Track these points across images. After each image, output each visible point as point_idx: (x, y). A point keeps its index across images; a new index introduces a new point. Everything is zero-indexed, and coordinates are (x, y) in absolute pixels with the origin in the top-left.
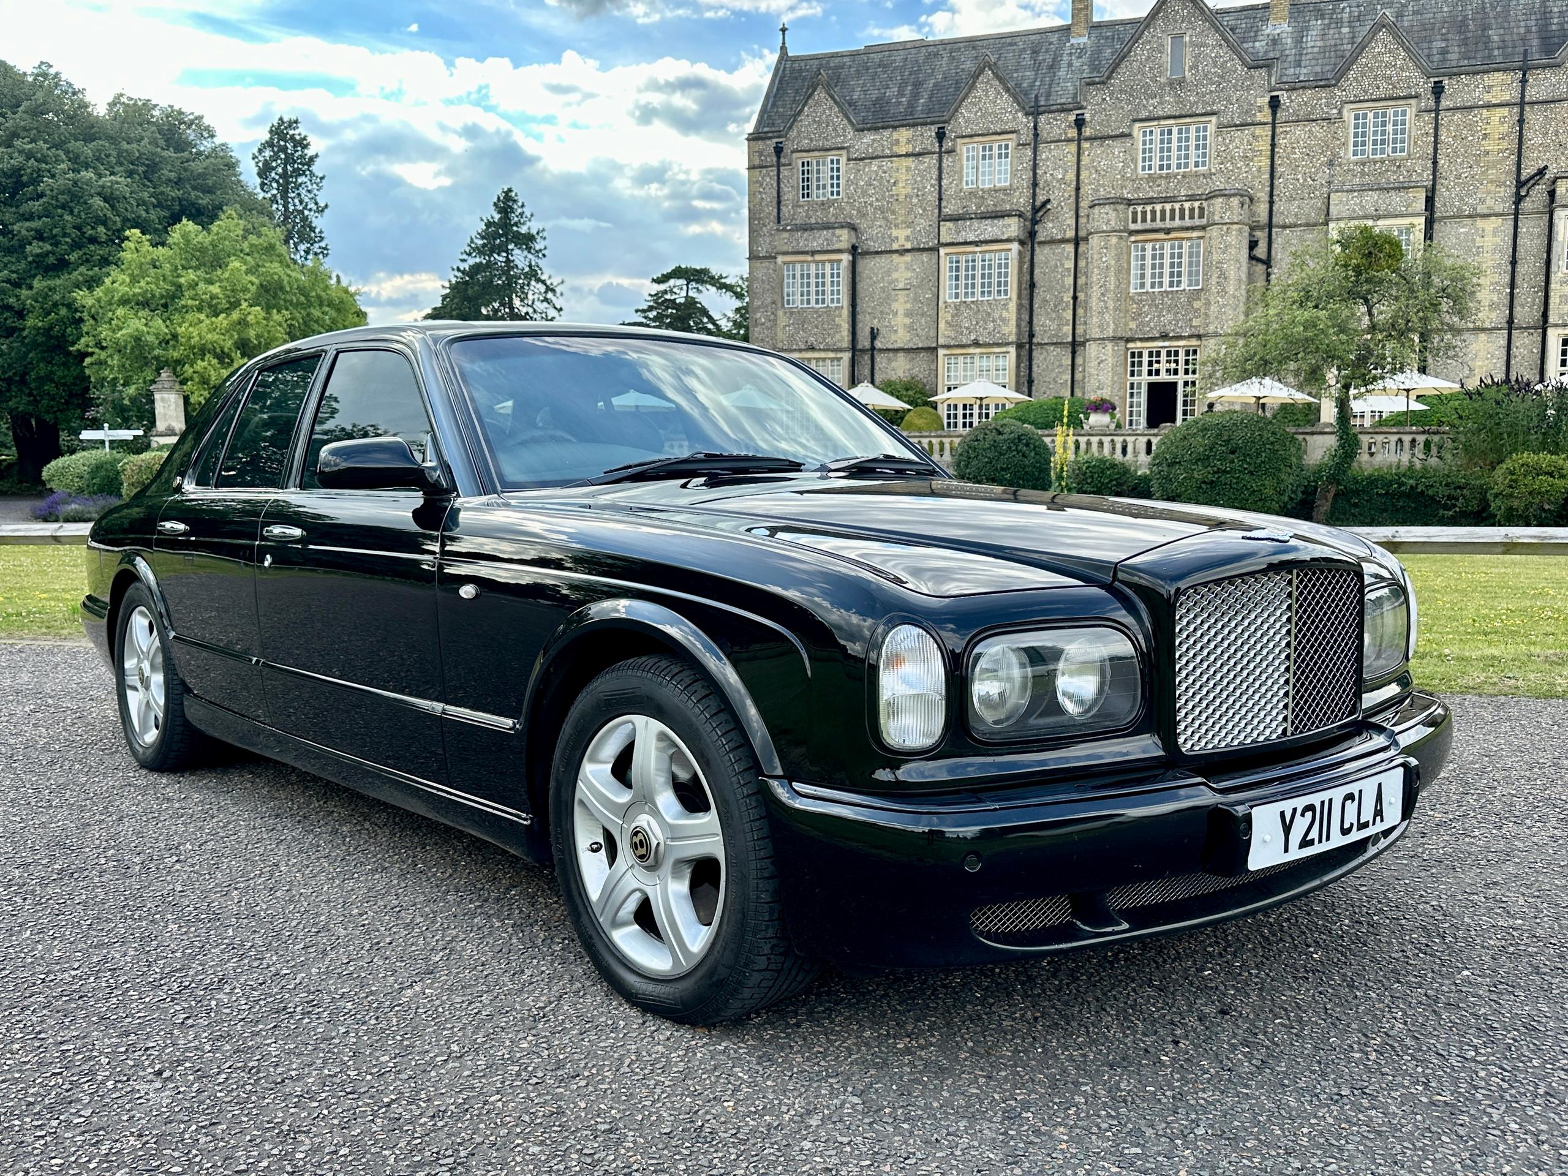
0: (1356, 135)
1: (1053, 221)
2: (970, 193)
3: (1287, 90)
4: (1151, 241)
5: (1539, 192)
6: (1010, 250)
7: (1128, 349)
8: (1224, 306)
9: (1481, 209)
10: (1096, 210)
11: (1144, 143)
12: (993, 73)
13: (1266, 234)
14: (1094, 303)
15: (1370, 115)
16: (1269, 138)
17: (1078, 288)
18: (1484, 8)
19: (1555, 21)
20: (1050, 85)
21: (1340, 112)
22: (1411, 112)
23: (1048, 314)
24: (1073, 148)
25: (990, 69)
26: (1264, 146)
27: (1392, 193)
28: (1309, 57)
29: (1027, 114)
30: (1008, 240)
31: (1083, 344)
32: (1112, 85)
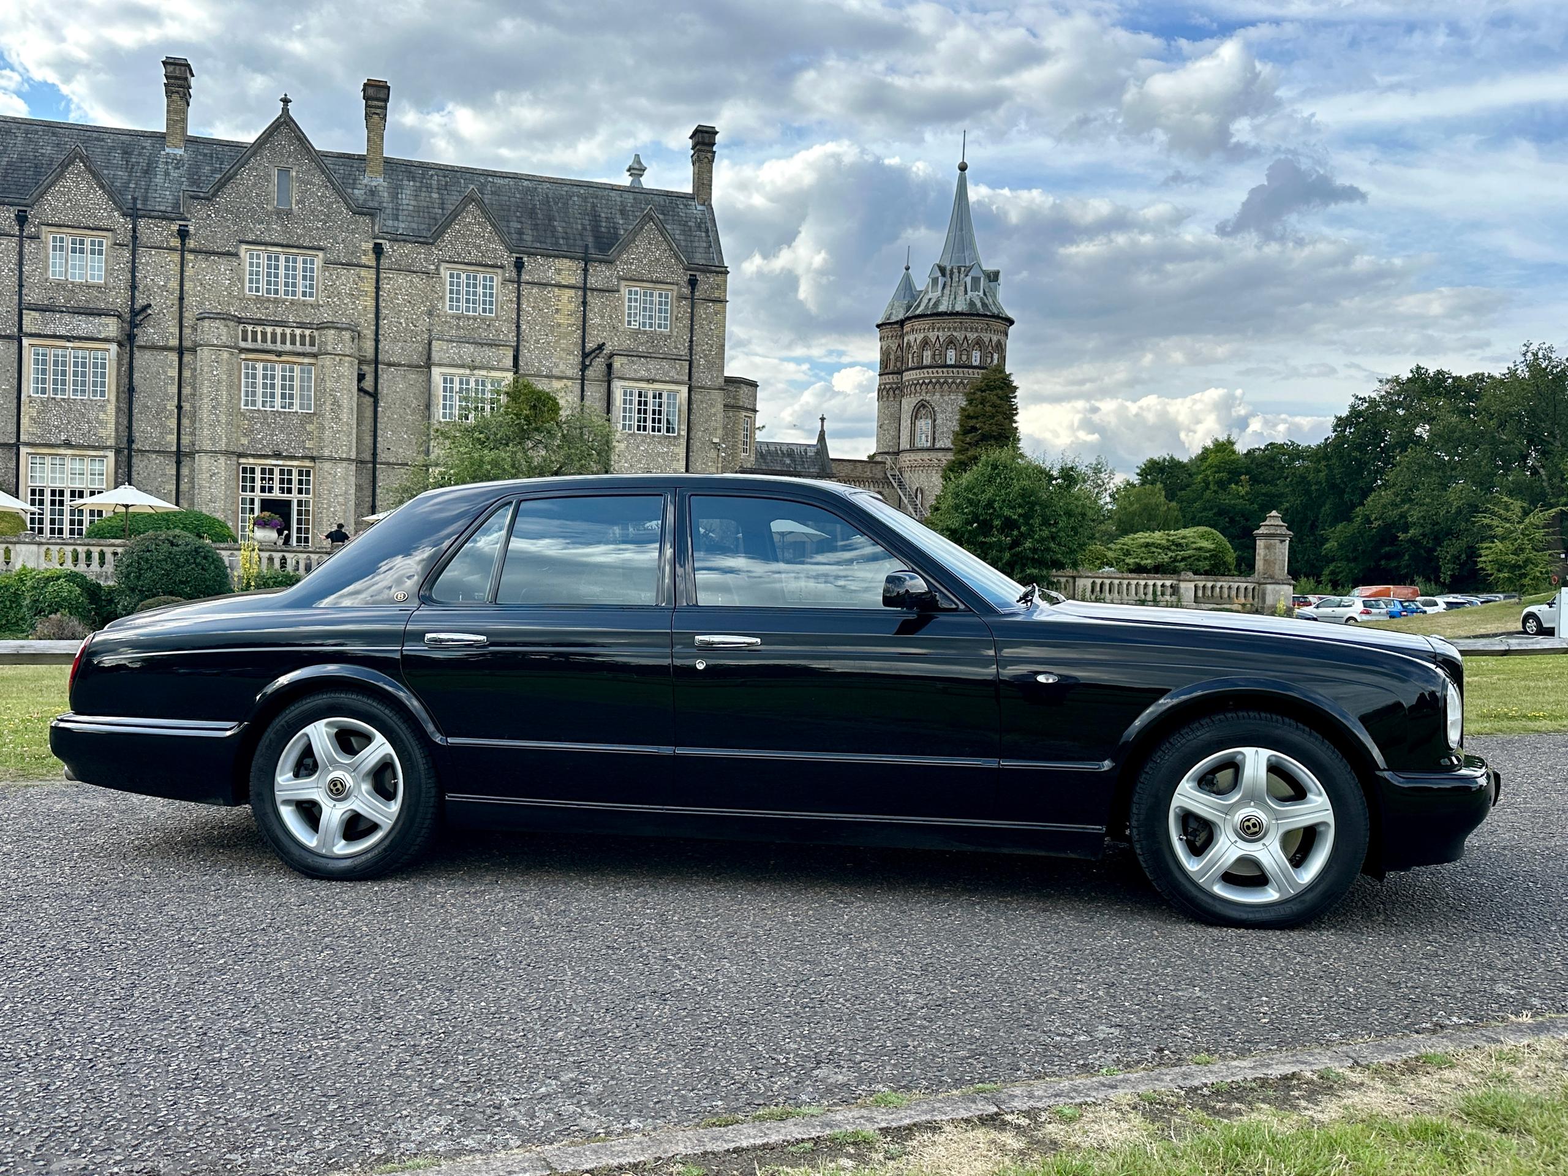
0: (451, 292)
1: (154, 327)
2: (58, 285)
3: (389, 240)
4: (262, 361)
5: (599, 364)
6: (108, 350)
7: (239, 464)
8: (339, 432)
9: (555, 372)
10: (206, 323)
11: (251, 265)
12: (85, 165)
13: (373, 370)
14: (205, 414)
15: (464, 276)
16: (374, 282)
17: (183, 398)
18: (549, 202)
19: (604, 224)
20: (147, 190)
21: (437, 269)
22: (497, 280)
23: (150, 421)
24: (176, 257)
25: (81, 161)
26: (370, 288)
27: (486, 348)
28: (405, 213)
29: (124, 215)
30: (106, 340)
31: (191, 455)
32: (218, 203)
